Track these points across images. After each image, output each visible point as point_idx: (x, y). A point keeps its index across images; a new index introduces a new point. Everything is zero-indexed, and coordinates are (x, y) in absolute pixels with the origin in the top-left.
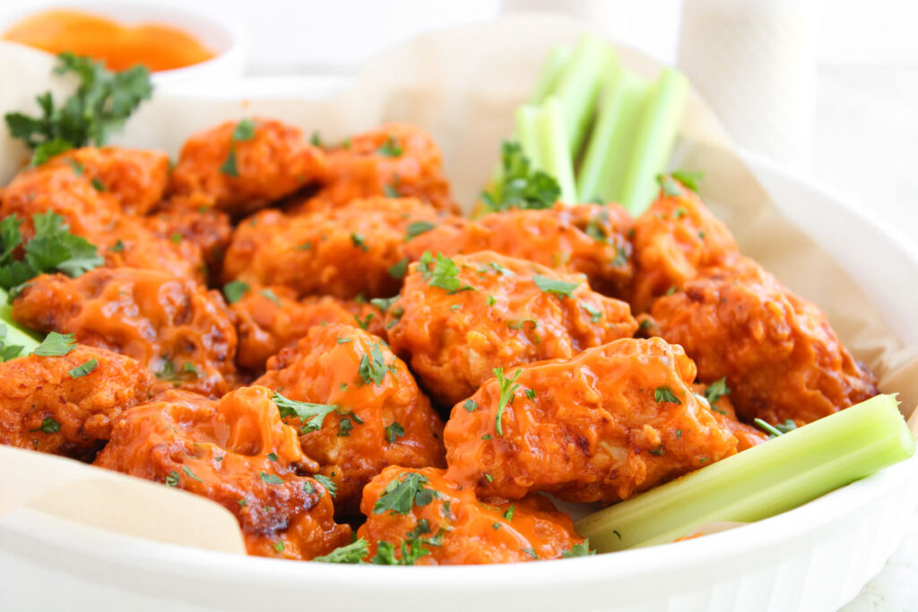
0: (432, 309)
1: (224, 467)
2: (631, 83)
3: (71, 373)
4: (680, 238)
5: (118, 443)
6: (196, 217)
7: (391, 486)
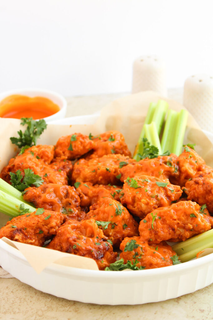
0: (132, 193)
1: (86, 242)
2: (173, 113)
3: (45, 219)
4: (191, 164)
5: (59, 236)
6: (63, 163)
7: (128, 244)
